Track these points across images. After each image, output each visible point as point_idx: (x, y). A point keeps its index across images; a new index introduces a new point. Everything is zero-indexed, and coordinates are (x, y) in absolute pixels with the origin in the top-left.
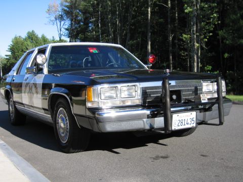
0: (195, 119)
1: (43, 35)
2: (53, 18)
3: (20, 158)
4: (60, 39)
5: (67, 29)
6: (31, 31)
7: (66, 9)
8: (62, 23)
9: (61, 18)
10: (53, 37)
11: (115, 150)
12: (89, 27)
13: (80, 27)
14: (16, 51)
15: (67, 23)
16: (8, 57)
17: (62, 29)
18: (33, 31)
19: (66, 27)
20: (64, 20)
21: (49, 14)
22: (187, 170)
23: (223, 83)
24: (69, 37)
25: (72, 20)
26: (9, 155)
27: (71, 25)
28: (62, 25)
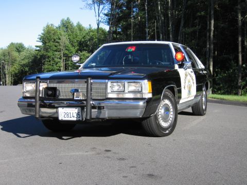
1: (78, 22)
2: (90, 2)
4: (98, 27)
5: (106, 15)
6: (66, 19)
8: (101, 7)
9: (100, 1)
10: (90, 25)
12: (133, 12)
13: (121, 11)
14: (47, 41)
15: (106, 8)
16: (38, 48)
17: (101, 15)
18: (68, 19)
19: (106, 12)
20: (102, 3)
24: (109, 24)
25: (112, 4)
27: (112, 9)
28: (100, 9)
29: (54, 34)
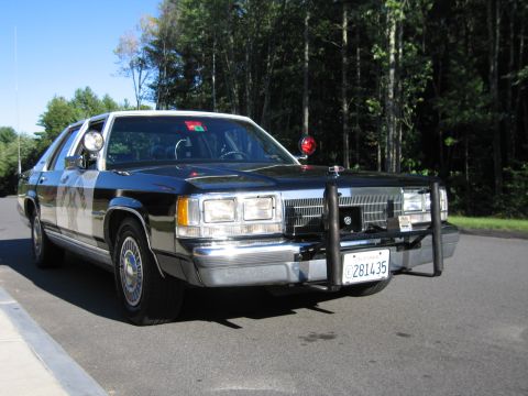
0: (387, 264)
2: (127, 65)
3: (44, 334)
4: (139, 104)
5: (151, 87)
6: (84, 89)
7: (152, 47)
8: (144, 73)
9: (142, 64)
10: (126, 100)
11: (231, 321)
12: (195, 82)
13: (176, 81)
15: (152, 75)
16: (39, 137)
17: (144, 86)
18: (87, 89)
19: (151, 82)
20: (146, 68)
21: (120, 57)
22: (371, 364)
23: (443, 194)
24: (155, 100)
25: (161, 69)
26: (24, 328)
27: (160, 78)
28: (142, 78)
29: (65, 114)
